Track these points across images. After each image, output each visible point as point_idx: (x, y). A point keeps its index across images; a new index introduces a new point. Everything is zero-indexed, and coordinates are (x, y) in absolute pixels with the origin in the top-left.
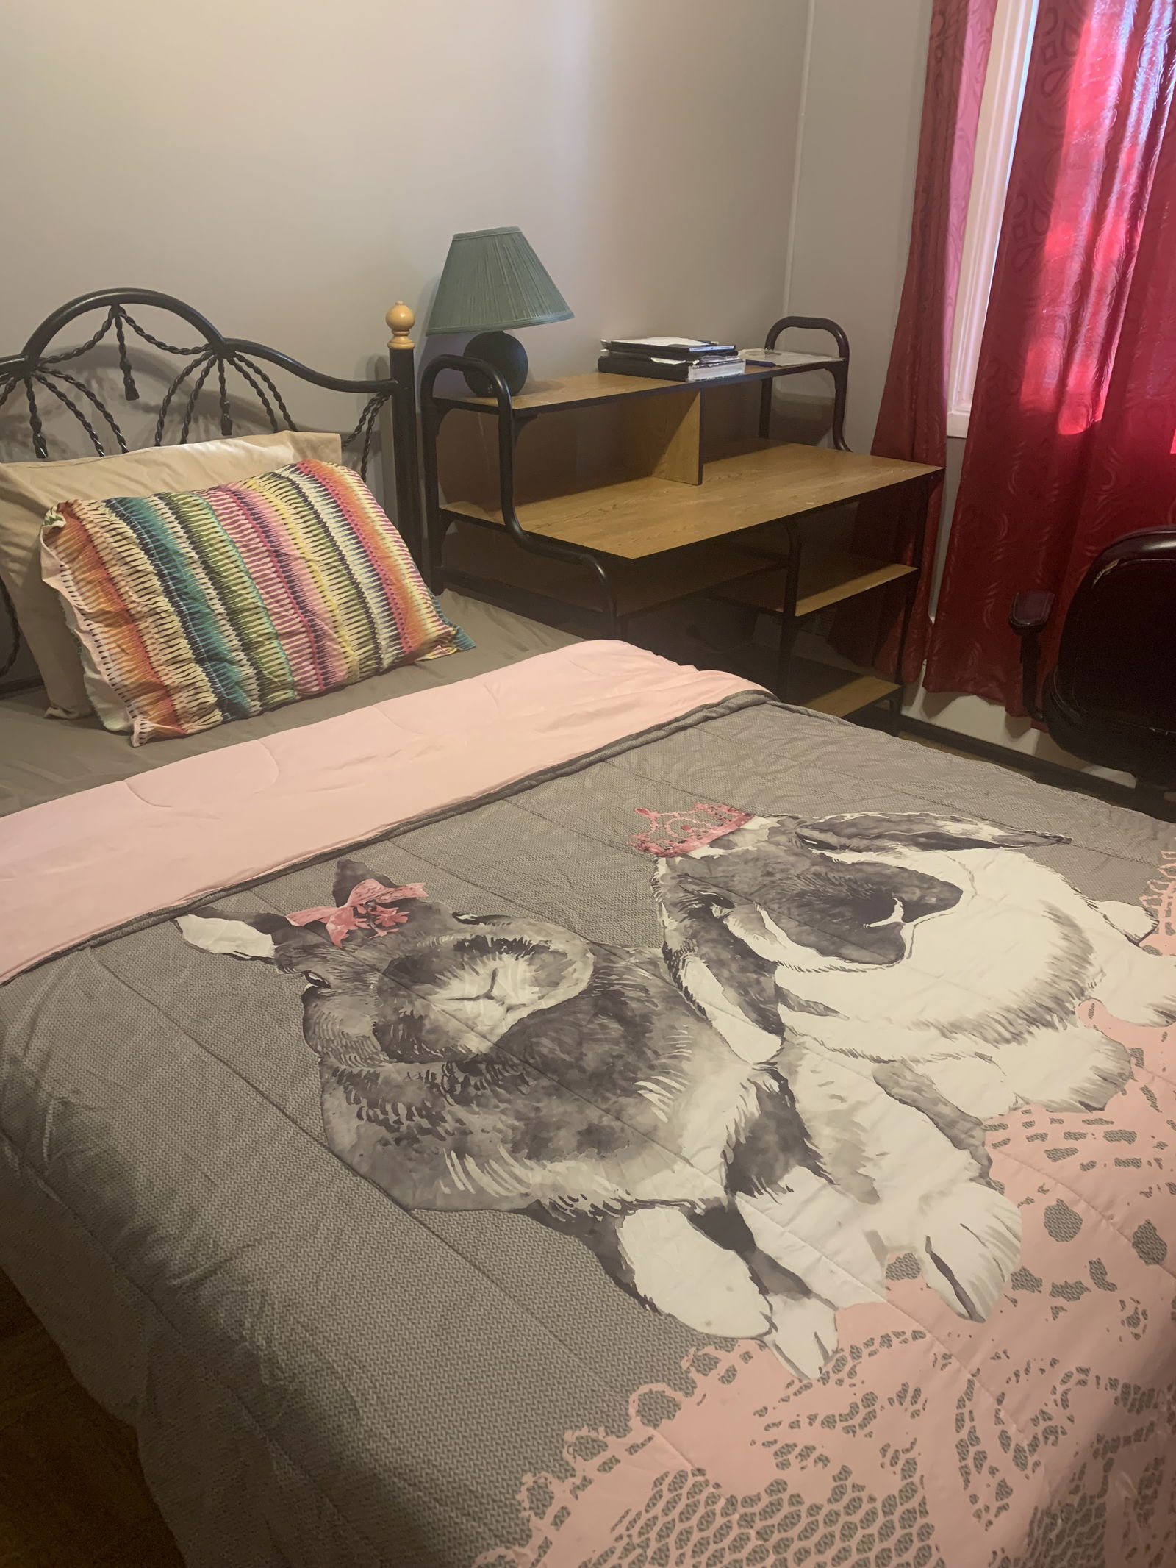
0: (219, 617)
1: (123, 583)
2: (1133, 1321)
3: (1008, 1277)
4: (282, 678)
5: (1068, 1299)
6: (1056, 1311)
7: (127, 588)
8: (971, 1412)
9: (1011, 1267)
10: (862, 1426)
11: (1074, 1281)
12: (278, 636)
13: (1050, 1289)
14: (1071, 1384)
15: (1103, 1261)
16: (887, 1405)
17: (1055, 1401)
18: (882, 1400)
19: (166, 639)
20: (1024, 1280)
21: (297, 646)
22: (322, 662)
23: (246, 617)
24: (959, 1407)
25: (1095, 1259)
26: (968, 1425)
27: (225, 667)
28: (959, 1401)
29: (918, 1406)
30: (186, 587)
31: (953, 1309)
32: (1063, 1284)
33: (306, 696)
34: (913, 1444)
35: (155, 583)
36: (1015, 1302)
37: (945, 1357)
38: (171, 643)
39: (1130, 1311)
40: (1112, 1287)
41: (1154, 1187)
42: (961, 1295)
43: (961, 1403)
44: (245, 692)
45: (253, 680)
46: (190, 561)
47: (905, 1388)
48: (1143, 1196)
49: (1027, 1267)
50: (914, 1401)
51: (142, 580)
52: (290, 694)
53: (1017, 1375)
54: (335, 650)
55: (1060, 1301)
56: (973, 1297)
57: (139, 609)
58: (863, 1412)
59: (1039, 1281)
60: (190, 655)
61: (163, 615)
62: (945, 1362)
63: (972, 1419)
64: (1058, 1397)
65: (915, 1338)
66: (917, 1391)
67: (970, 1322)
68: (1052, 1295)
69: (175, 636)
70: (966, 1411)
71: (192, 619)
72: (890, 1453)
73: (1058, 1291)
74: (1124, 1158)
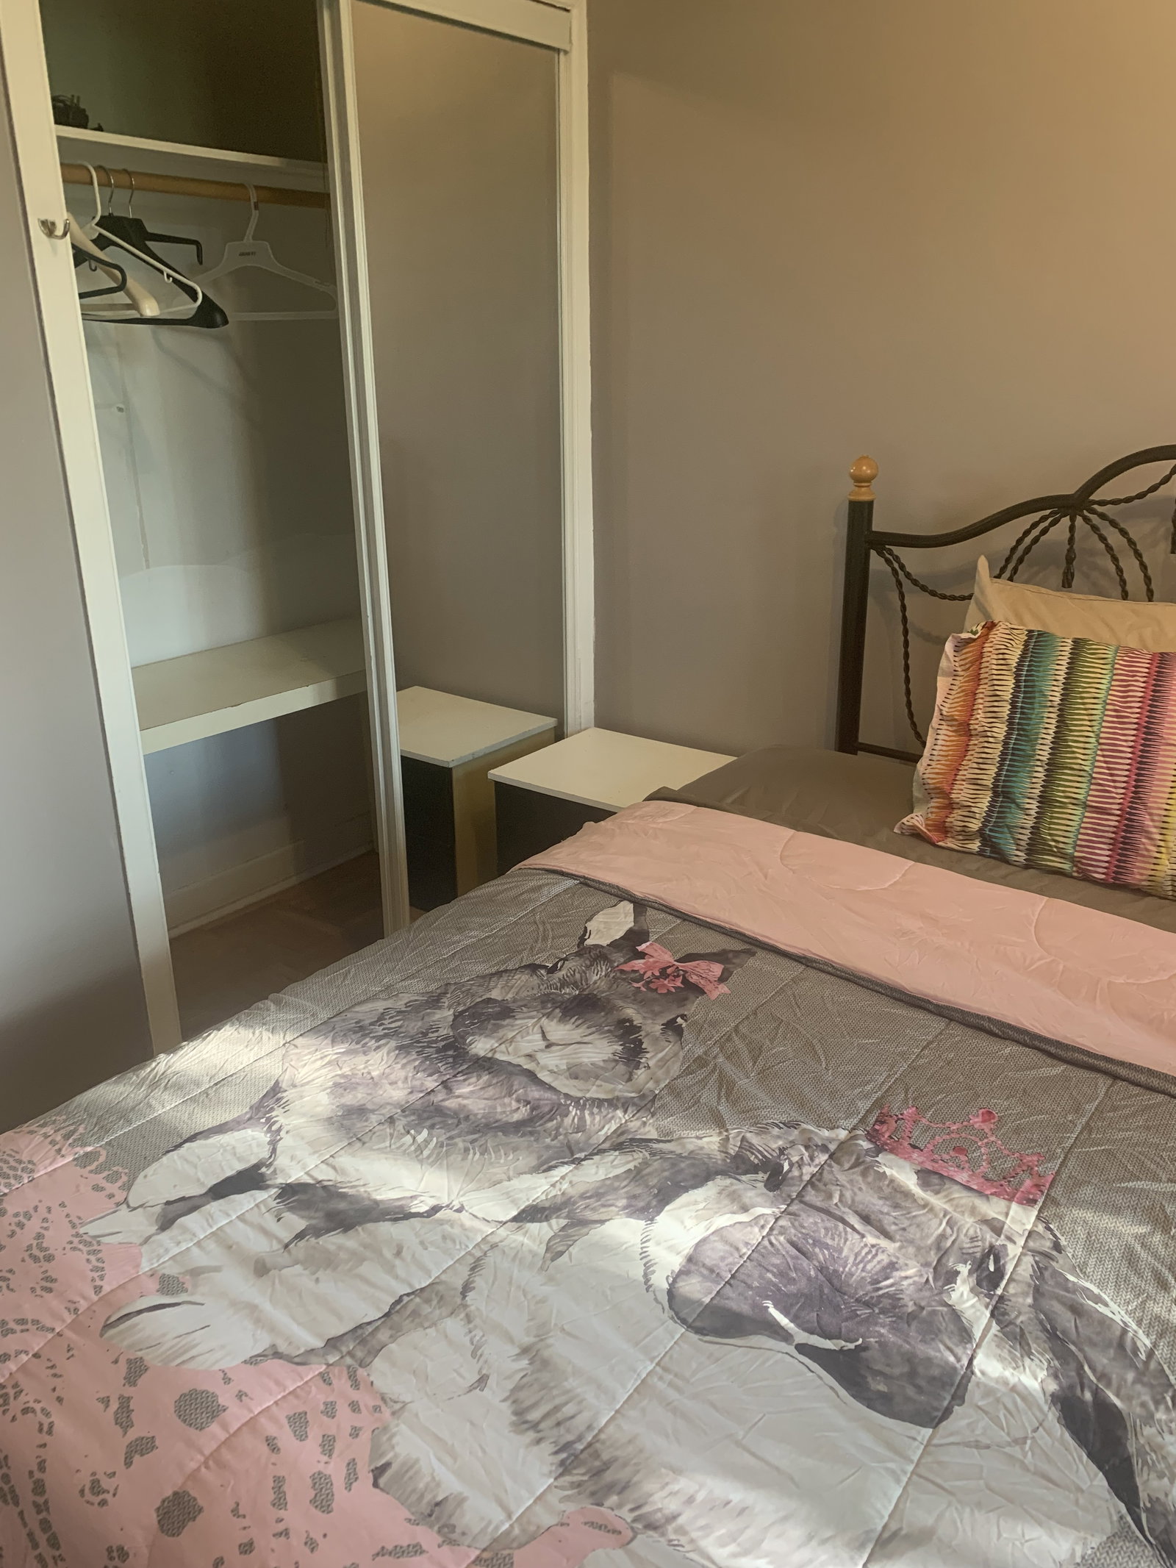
0: (1039, 763)
1: (980, 701)
2: (96, 1488)
3: (139, 1354)
4: (1061, 845)
5: (116, 1413)
6: (106, 1401)
7: (981, 706)
8: (28, 1330)
9: (149, 1357)
10: (31, 1255)
11: (134, 1420)
12: (1086, 806)
13: (126, 1395)
14: (40, 1417)
15: (155, 1451)
16: (43, 1269)
17: (28, 1402)
18: (46, 1265)
19: (981, 761)
20: (136, 1369)
21: (1099, 824)
22: (1125, 856)
23: (1066, 777)
24: (33, 1321)
25: (157, 1443)
26: (18, 1328)
27: (1010, 808)
28: (38, 1321)
29: (39, 1291)
30: (1028, 725)
31: (114, 1313)
32: (131, 1408)
33: (1087, 878)
34: (12, 1290)
35: (1005, 710)
36: (116, 1362)
37: (76, 1310)
38: (982, 766)
39: (106, 1483)
40: (128, 1463)
41: (245, 1522)
42: (127, 1316)
43: (35, 1322)
44: (1014, 838)
45: (1027, 832)
46: (1049, 704)
47: (53, 1280)
48: (234, 1506)
49: (148, 1372)
50: (43, 1289)
51: (996, 704)
52: (1066, 866)
53: (53, 1367)
54: (1148, 850)
55: (114, 1405)
56: (122, 1327)
57: (976, 727)
58: (41, 1255)
59: (134, 1384)
60: (989, 783)
61: (991, 740)
62: (72, 1310)
63: (22, 1331)
64: (31, 1404)
65: (95, 1287)
66: (50, 1290)
67: (102, 1324)
68: (121, 1397)
69: (989, 761)
70: (29, 1326)
71: (1015, 754)
72: (9, 1275)
73: (125, 1403)
74: (285, 1488)
